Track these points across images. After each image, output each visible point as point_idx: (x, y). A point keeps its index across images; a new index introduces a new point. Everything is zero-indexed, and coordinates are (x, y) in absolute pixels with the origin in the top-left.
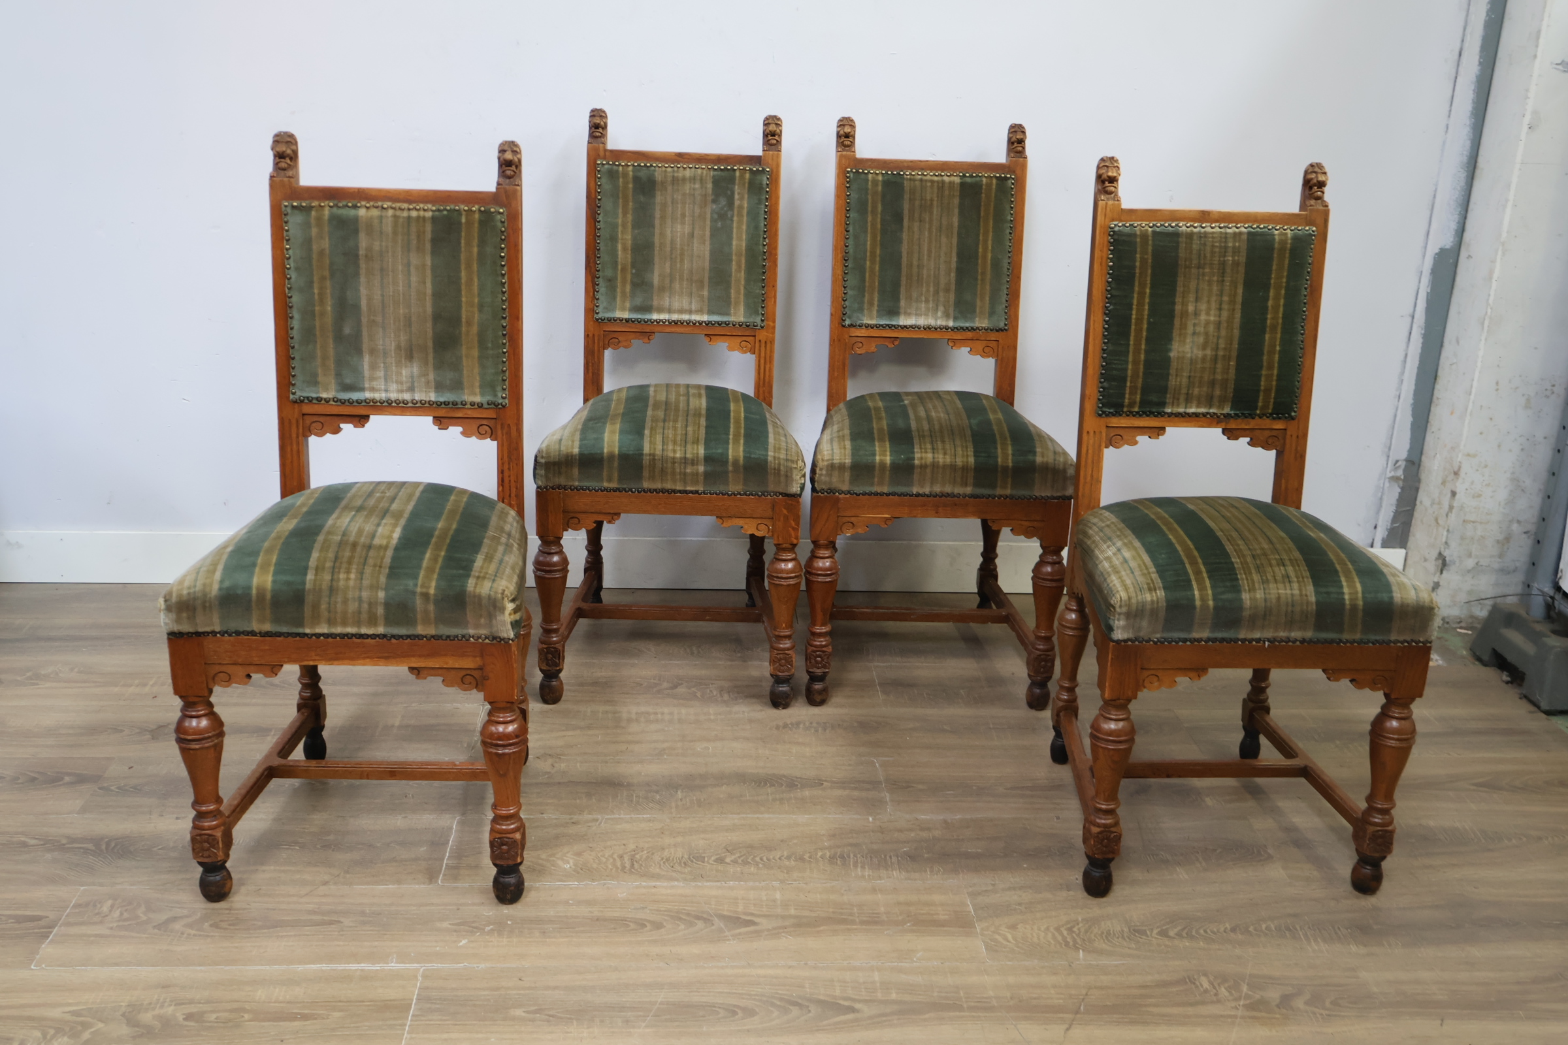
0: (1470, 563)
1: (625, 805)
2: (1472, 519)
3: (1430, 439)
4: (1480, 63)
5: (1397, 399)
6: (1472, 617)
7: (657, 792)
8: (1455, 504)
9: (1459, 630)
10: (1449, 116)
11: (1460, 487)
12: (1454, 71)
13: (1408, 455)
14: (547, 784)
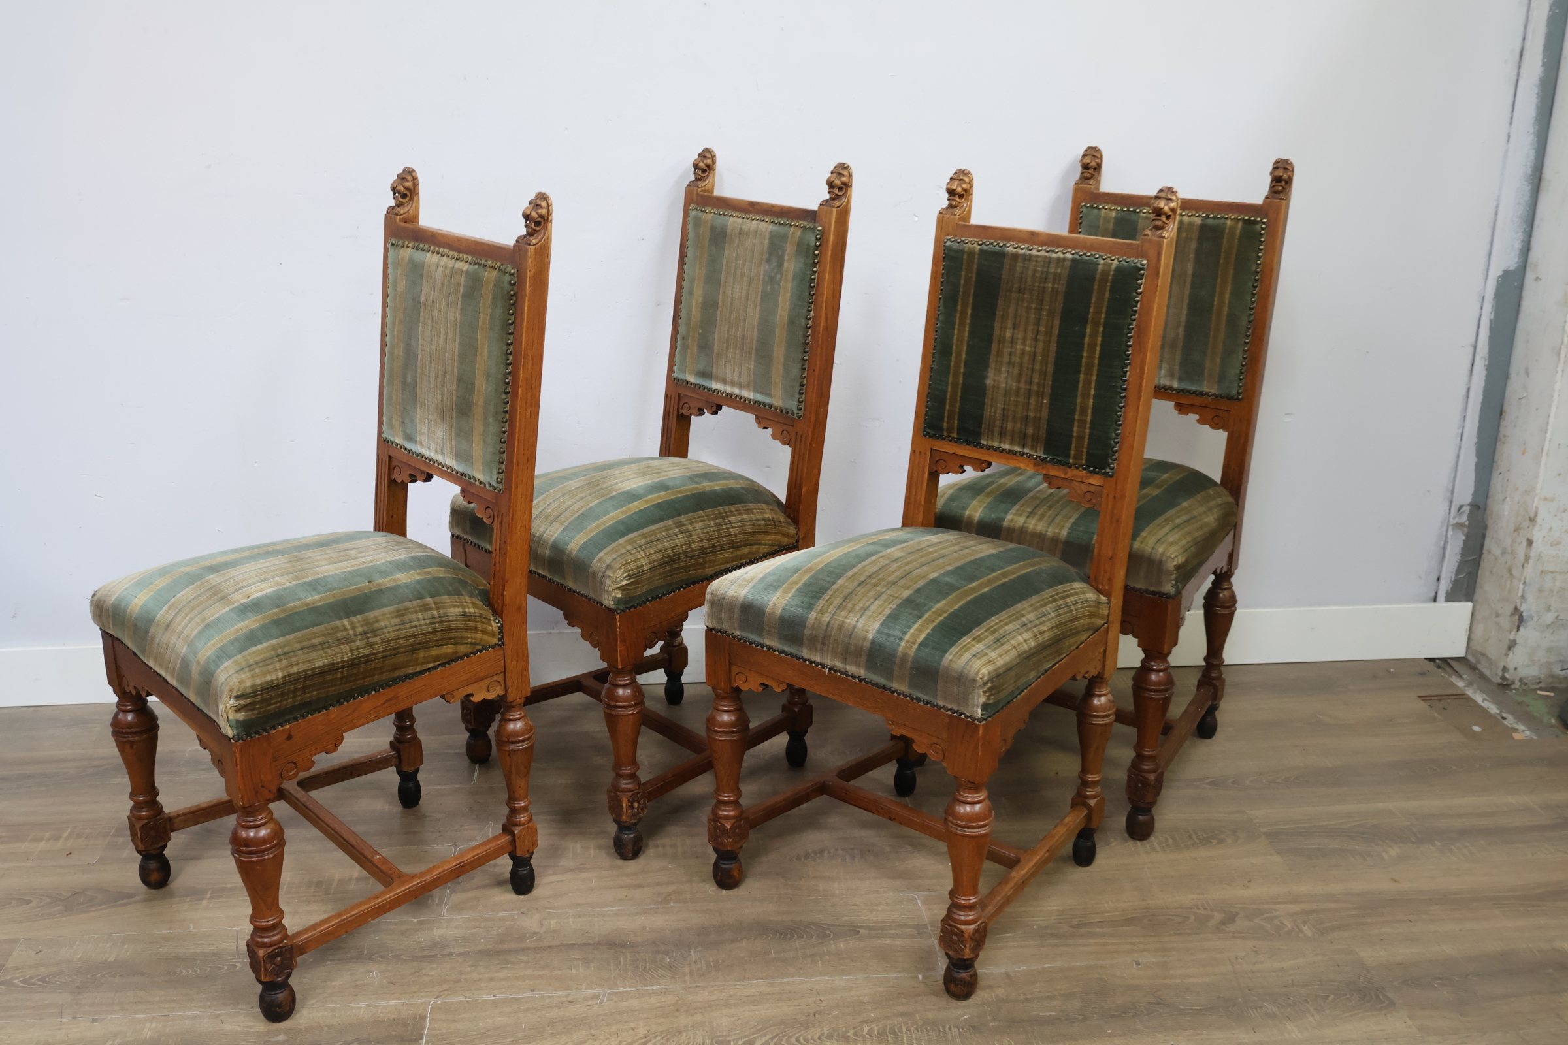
0: (1549, 617)
1: (630, 973)
2: (1551, 569)
3: (1497, 481)
4: (1544, 64)
5: (1459, 438)
6: (1553, 676)
7: (667, 953)
8: (1532, 554)
9: (1539, 692)
10: (1511, 124)
11: (1537, 535)
12: (1515, 73)
13: (1472, 499)
14: (537, 949)
